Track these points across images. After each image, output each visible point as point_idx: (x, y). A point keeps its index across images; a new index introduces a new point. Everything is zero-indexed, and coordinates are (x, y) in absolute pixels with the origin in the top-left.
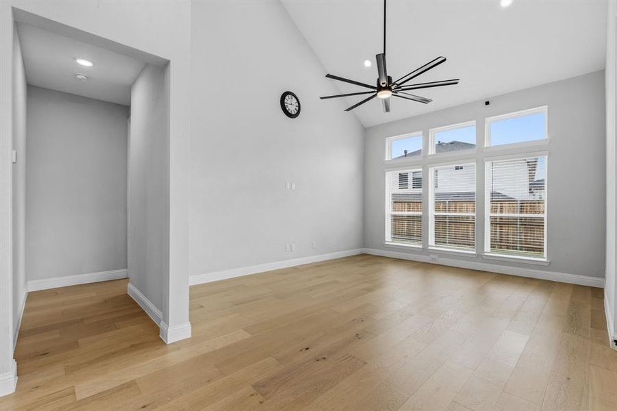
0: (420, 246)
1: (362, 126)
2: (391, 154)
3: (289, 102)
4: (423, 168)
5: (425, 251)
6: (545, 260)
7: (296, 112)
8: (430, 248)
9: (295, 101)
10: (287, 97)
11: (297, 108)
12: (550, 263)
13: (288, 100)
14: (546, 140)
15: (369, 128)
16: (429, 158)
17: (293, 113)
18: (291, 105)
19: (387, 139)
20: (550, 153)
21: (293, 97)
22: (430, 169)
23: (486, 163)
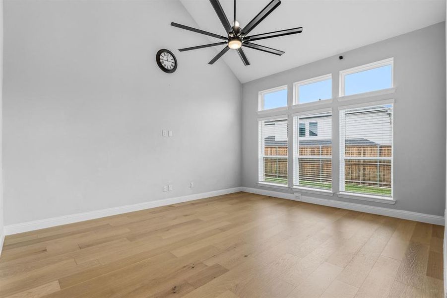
0: (286, 186)
1: (239, 82)
2: (263, 105)
3: (165, 58)
4: (288, 117)
5: (290, 190)
6: (392, 199)
7: (172, 68)
8: (294, 187)
9: (172, 58)
10: (162, 54)
11: (174, 64)
12: (396, 202)
13: (164, 57)
14: (392, 89)
15: (245, 84)
16: (293, 108)
17: (169, 68)
18: (167, 62)
19: (260, 92)
20: (395, 101)
21: (169, 55)
22: (294, 118)
23: (340, 112)
